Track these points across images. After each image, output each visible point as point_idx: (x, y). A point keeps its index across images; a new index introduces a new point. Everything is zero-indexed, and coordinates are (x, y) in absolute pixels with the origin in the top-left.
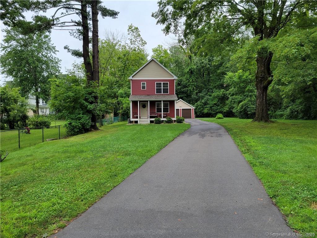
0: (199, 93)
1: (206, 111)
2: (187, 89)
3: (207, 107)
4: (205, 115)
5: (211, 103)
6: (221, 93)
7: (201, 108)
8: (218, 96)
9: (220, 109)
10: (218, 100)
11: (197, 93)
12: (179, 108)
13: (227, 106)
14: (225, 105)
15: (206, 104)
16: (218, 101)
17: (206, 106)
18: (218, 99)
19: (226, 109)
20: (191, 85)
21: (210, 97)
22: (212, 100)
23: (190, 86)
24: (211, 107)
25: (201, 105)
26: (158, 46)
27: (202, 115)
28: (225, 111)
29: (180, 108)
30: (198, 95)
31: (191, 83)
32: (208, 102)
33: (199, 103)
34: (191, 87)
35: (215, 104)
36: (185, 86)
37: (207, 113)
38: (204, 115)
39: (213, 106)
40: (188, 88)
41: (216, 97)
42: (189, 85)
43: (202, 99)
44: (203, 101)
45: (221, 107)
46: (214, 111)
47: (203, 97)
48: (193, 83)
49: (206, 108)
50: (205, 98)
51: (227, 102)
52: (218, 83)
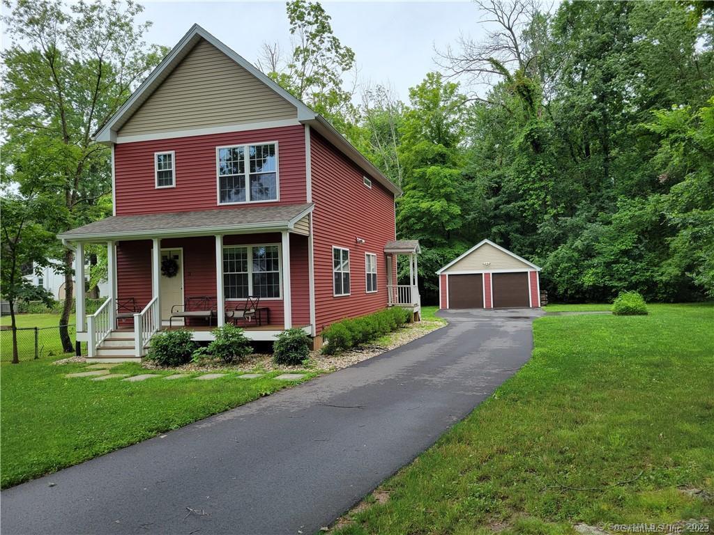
0: (563, 215)
1: (588, 279)
2: (520, 203)
3: (594, 267)
4: (587, 296)
5: (609, 250)
6: (649, 209)
7: (570, 268)
8: (636, 224)
9: (647, 270)
10: (639, 238)
11: (556, 217)
12: (483, 272)
13: (676, 259)
14: (666, 253)
15: (588, 253)
16: (640, 241)
17: (590, 262)
18: (637, 233)
19: (669, 271)
20: (536, 190)
21: (606, 228)
22: (613, 239)
23: (531, 192)
24: (608, 265)
25: (570, 259)
26: (427, 78)
27: (577, 292)
28: (664, 278)
29: (487, 272)
30: (559, 223)
31: (534, 182)
32: (597, 246)
33: (562, 250)
34: (534, 197)
35: (625, 253)
36: (513, 197)
37: (594, 288)
38: (584, 293)
39: (616, 262)
40: (524, 200)
41: (630, 227)
42: (529, 189)
43: (577, 236)
44: (578, 243)
45: (652, 264)
46: (620, 280)
47: (576, 231)
48: (543, 184)
49: (589, 267)
50: (586, 233)
51: (676, 242)
52: (637, 176)
